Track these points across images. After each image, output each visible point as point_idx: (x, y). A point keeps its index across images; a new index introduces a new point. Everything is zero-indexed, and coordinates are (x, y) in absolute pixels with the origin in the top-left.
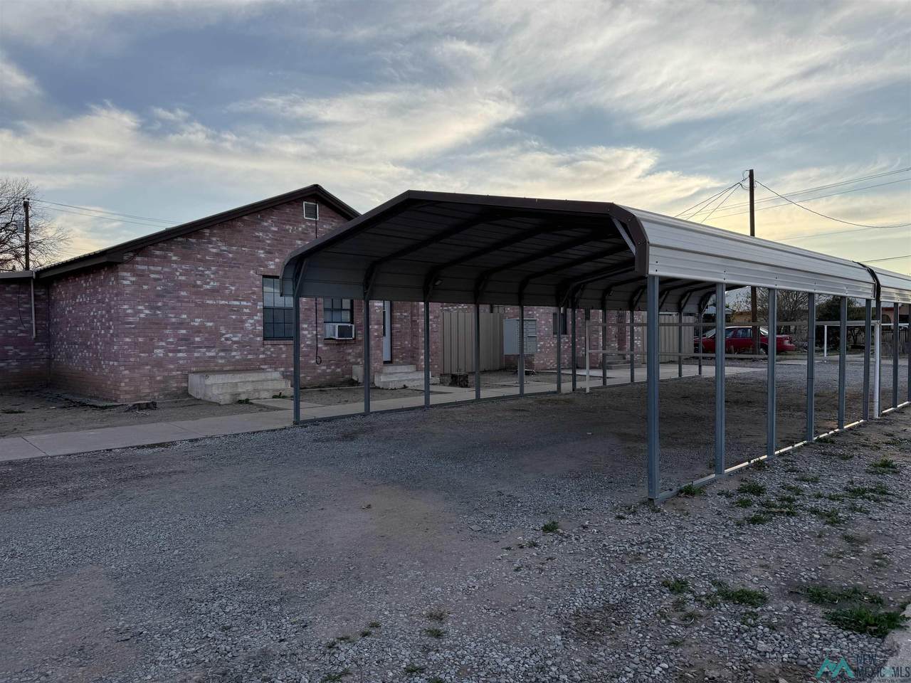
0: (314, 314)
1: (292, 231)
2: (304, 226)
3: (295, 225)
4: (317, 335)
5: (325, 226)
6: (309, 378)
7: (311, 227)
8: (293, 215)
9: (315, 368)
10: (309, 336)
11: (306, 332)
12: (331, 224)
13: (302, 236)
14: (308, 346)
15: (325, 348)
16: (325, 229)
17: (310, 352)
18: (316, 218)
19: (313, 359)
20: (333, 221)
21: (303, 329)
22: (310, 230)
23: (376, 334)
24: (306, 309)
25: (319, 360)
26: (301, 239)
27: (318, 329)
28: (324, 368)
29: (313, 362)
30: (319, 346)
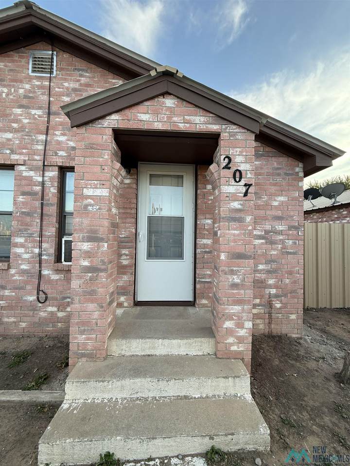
0: (39, 221)
1: (7, 95)
2: (27, 86)
3: (13, 86)
4: (40, 255)
5: (66, 84)
6: (23, 325)
7: (41, 87)
8: (11, 70)
9: (34, 309)
10: (26, 256)
11: (20, 250)
12: (78, 81)
13: (25, 102)
14: (23, 272)
15: (55, 277)
16: (67, 88)
17: (27, 283)
18: (51, 73)
19: (30, 294)
20: (81, 76)
21: (16, 245)
22: (39, 92)
24: (23, 213)
25: (42, 296)
26: (21, 107)
27: (44, 245)
28: (54, 309)
29: (32, 298)
30: (45, 272)
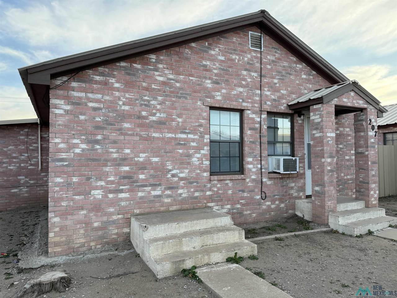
0: (259, 147)
1: (238, 61)
2: (249, 56)
3: (242, 55)
4: (261, 169)
5: (268, 57)
6: (254, 215)
7: (256, 57)
8: (240, 44)
9: (260, 204)
10: (254, 170)
11: (250, 166)
12: (275, 55)
13: (248, 67)
14: (254, 180)
15: (269, 183)
16: (269, 60)
17: (255, 187)
18: (261, 49)
19: (257, 195)
20: (276, 52)
21: (248, 163)
22: (255, 60)
23: (329, 168)
24: (251, 142)
25: (263, 195)
26: (246, 70)
27: (263, 163)
28: (268, 203)
29: (258, 197)
30: (264, 180)
